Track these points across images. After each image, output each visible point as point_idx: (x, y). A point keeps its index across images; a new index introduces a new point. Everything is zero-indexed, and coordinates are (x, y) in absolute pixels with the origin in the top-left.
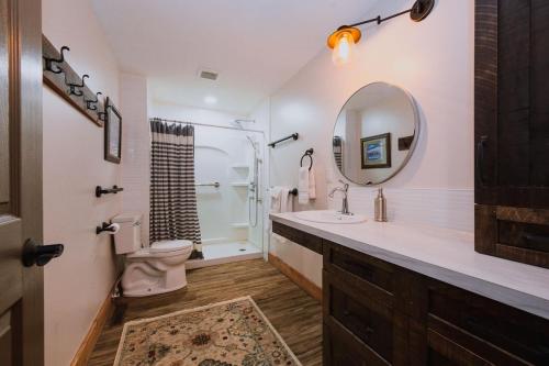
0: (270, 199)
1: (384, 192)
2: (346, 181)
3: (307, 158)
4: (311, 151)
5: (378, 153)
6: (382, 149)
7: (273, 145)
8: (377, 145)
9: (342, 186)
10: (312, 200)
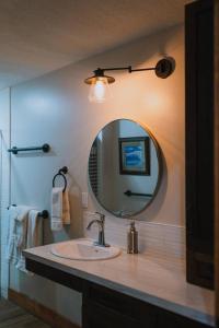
0: (12, 222)
1: (136, 226)
2: (103, 212)
3: (60, 179)
4: (65, 170)
5: (136, 158)
6: (141, 154)
7: (15, 151)
8: (136, 148)
9: (98, 218)
10: (66, 227)
